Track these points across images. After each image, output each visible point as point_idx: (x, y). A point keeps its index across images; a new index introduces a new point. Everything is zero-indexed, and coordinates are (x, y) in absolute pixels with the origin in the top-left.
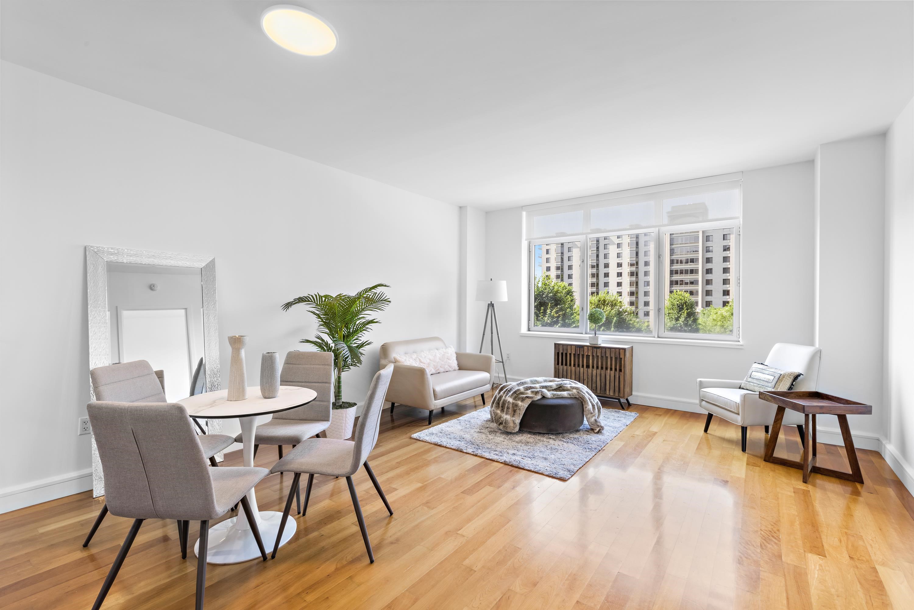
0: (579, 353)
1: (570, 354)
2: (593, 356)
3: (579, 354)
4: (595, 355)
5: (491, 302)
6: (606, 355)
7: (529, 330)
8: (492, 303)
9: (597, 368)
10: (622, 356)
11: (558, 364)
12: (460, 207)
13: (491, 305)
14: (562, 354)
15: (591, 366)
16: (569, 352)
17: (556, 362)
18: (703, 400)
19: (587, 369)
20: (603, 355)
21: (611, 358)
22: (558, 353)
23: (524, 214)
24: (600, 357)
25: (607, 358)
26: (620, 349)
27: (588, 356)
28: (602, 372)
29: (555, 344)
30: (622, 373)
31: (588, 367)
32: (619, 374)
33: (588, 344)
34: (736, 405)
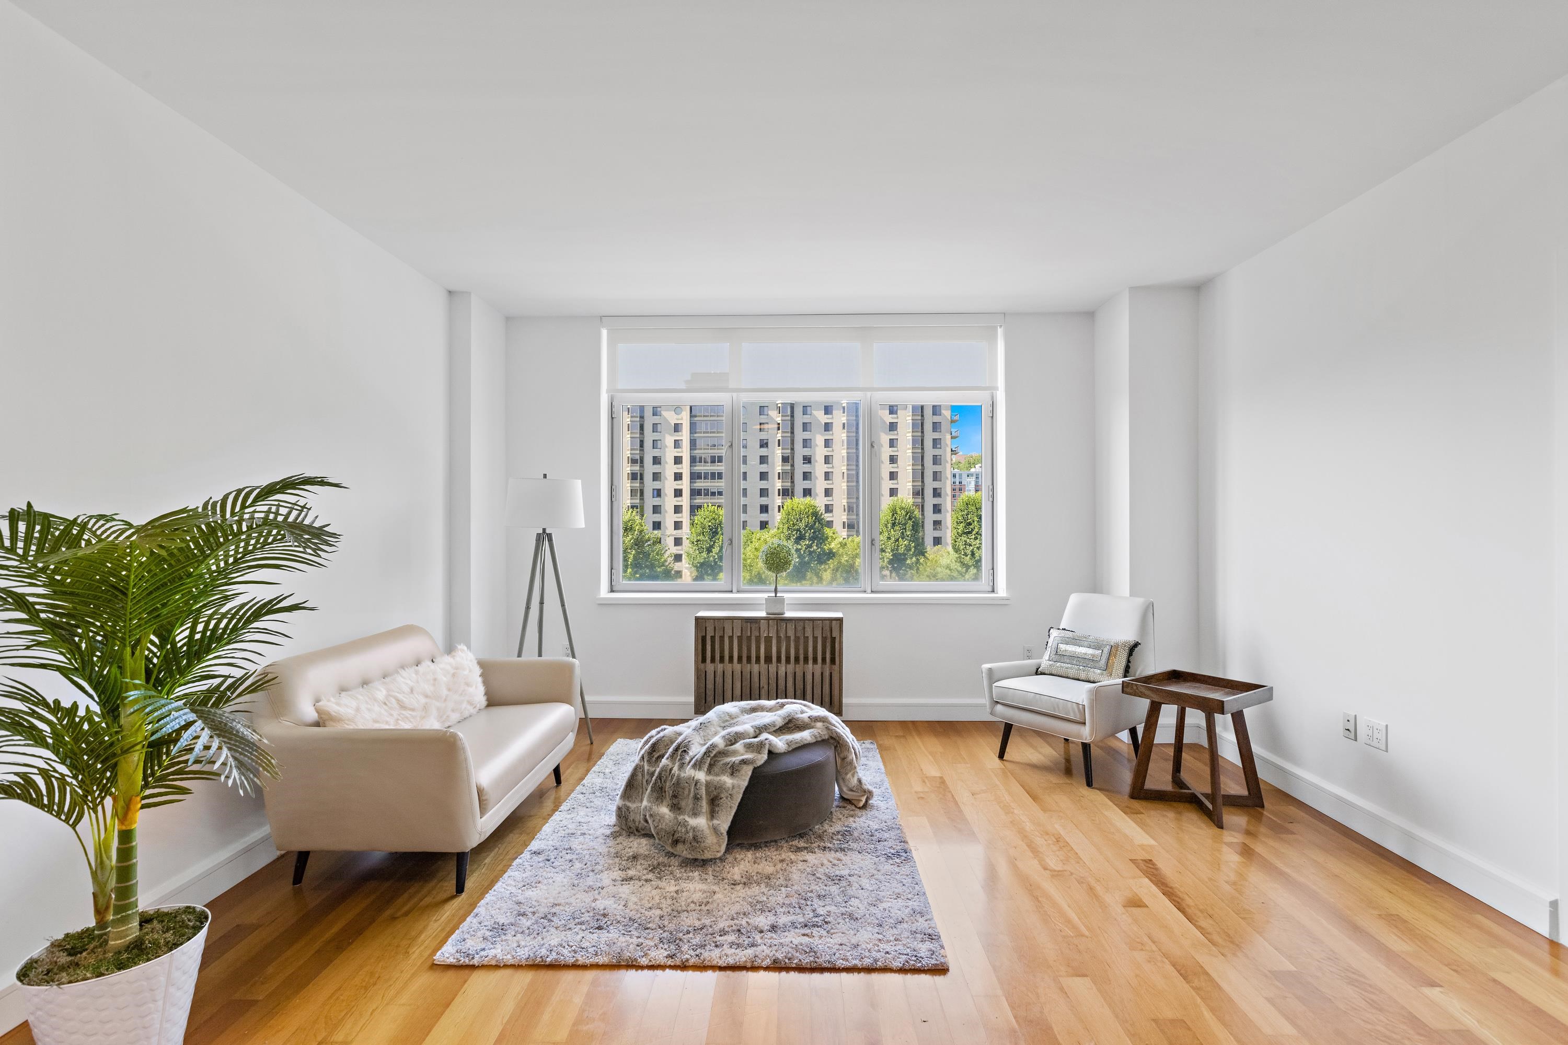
0: (749, 635)
1: (731, 638)
2: (779, 638)
3: (751, 636)
4: (782, 635)
5: (544, 530)
6: (804, 633)
7: (612, 591)
8: (548, 531)
9: (788, 660)
10: (835, 634)
11: (704, 660)
12: (450, 292)
13: (544, 537)
14: (713, 638)
15: (774, 659)
16: (728, 632)
17: (700, 658)
18: (997, 702)
19: (766, 666)
20: (799, 634)
21: (815, 639)
22: (704, 639)
23: (604, 332)
24: (792, 638)
25: (806, 638)
26: (831, 620)
27: (768, 640)
28: (797, 670)
29: (698, 619)
30: (836, 667)
31: (768, 660)
32: (831, 669)
33: (762, 614)
34: (1078, 708)
